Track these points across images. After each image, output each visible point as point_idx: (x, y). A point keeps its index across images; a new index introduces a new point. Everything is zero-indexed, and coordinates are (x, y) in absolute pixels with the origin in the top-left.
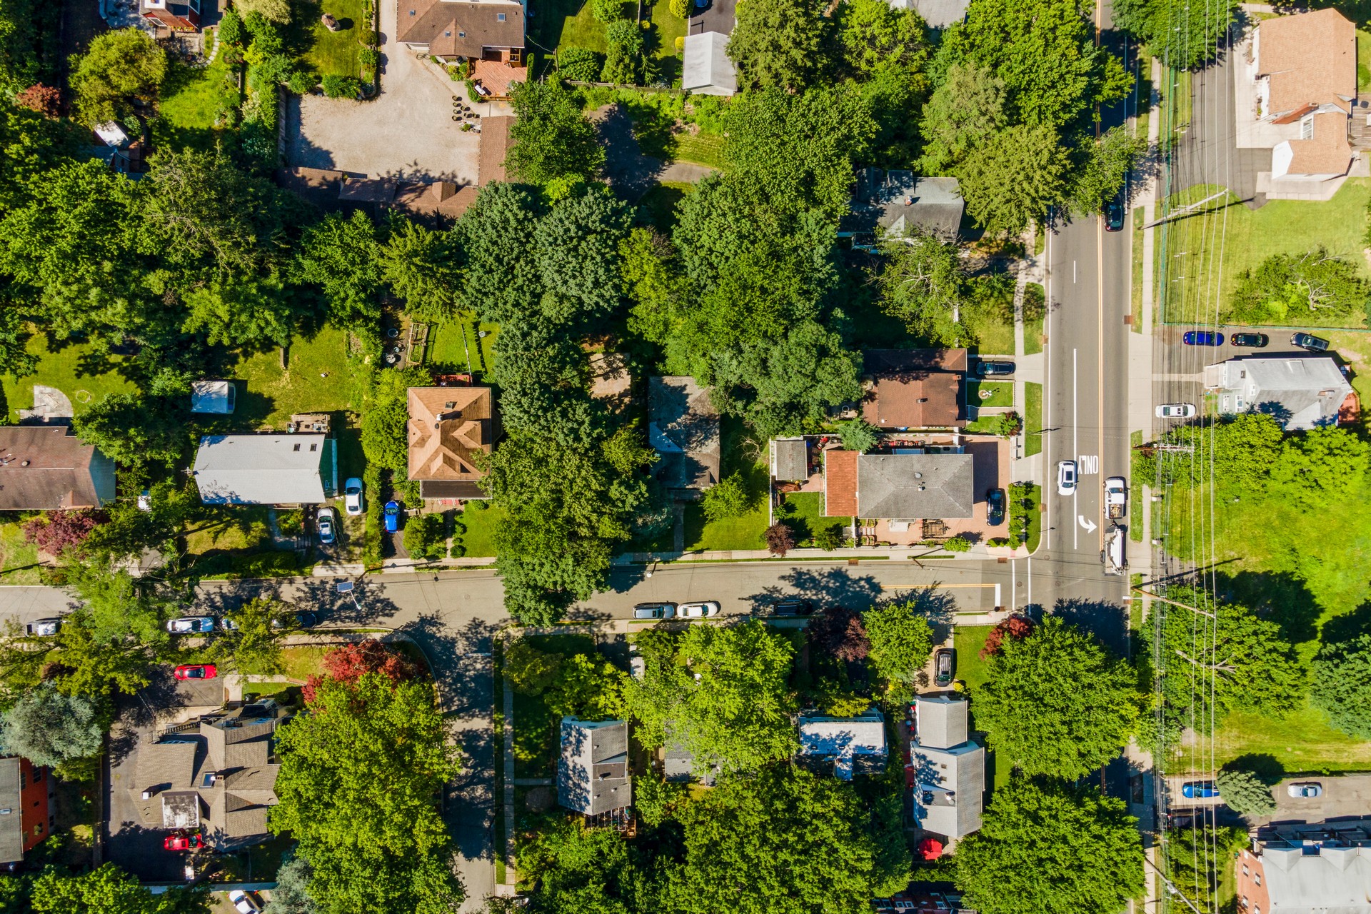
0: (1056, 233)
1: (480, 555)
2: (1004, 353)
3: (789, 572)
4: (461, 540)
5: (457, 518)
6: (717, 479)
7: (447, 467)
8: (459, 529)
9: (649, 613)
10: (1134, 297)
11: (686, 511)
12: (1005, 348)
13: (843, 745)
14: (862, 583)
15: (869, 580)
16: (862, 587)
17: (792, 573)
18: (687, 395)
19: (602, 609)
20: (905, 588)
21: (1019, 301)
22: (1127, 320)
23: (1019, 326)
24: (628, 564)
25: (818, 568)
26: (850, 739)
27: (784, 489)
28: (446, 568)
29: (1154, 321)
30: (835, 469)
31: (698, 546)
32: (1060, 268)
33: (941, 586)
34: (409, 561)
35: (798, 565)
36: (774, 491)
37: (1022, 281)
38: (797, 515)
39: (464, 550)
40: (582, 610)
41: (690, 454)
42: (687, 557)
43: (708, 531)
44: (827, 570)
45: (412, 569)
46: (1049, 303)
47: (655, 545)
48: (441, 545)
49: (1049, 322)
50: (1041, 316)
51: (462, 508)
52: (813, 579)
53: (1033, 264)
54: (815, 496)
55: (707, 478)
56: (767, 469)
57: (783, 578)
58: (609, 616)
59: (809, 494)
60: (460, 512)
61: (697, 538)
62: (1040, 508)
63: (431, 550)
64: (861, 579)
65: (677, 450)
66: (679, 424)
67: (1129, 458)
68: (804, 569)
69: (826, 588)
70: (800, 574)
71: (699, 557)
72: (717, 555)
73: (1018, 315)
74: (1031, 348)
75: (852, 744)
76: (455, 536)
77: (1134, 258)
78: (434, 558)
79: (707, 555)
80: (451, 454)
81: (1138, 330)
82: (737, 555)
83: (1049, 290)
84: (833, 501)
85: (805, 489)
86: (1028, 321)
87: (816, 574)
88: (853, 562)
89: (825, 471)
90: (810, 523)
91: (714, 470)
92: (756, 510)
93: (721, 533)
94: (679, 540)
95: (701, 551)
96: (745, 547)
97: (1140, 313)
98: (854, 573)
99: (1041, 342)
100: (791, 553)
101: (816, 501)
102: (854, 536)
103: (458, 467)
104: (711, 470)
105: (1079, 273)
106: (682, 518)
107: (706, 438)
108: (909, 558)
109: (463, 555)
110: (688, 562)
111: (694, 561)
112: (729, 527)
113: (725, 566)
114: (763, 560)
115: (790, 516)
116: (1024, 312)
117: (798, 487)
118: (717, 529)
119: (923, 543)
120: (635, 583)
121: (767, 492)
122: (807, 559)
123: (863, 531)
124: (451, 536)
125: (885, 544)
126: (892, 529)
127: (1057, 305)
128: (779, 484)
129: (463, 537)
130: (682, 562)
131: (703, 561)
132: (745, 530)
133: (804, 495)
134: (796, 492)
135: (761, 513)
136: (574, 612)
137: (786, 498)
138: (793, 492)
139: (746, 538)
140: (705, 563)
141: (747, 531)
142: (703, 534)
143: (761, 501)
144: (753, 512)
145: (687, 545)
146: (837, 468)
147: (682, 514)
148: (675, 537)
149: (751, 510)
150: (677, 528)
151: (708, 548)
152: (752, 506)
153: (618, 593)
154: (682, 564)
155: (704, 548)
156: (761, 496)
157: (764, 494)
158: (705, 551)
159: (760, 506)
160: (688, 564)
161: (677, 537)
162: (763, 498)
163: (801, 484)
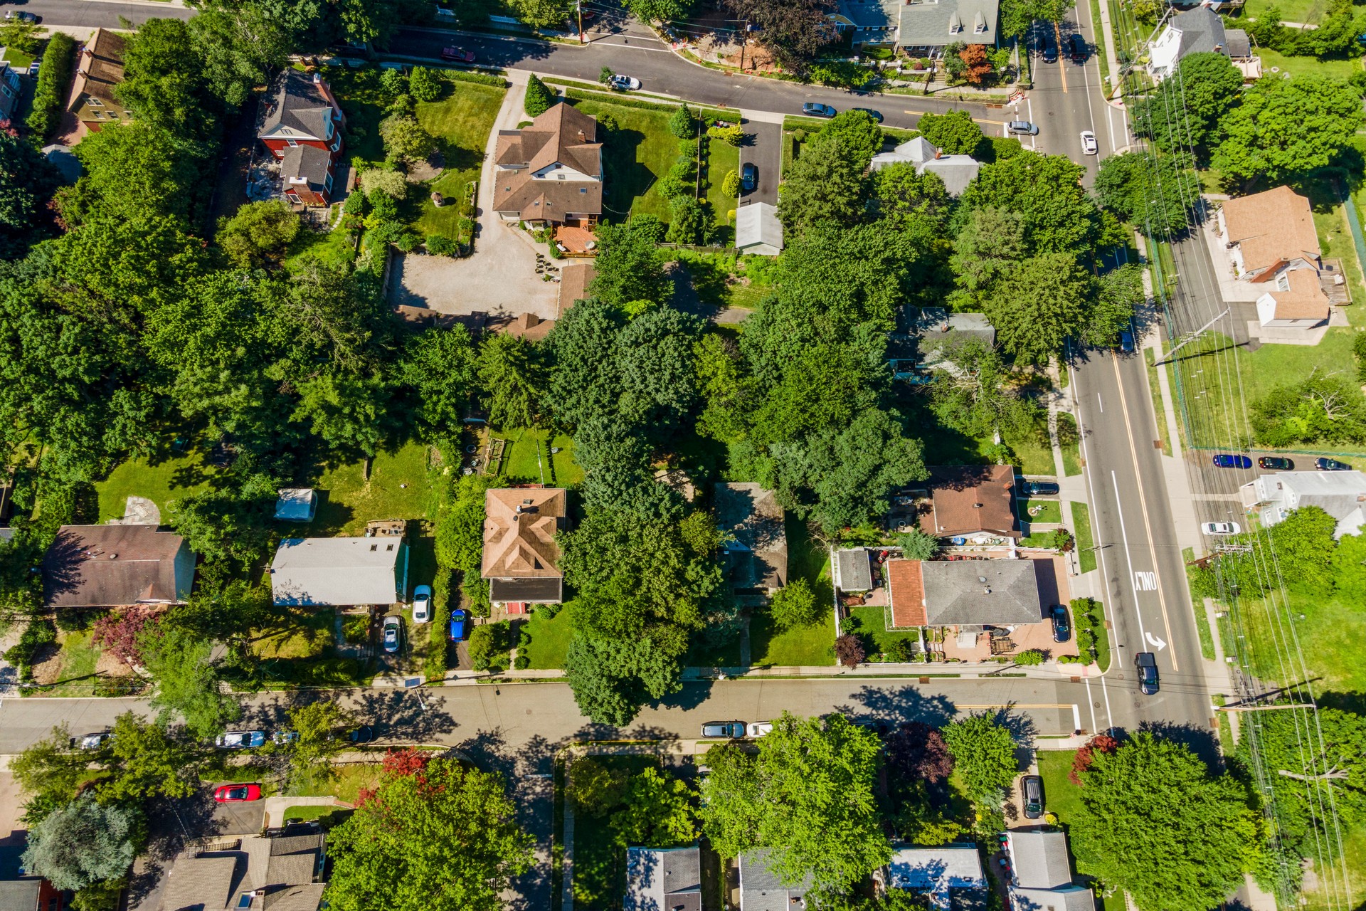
0: (1077, 369)
1: (544, 667)
2: (1046, 473)
3: (859, 690)
4: (526, 651)
5: (522, 628)
6: (784, 581)
7: (522, 560)
8: (524, 638)
9: (717, 730)
10: (1159, 424)
11: (752, 624)
12: (1047, 469)
13: (937, 875)
14: (935, 702)
15: (942, 699)
16: (936, 707)
17: (863, 691)
18: (752, 498)
19: (669, 728)
20: (979, 708)
21: (1053, 428)
22: (1157, 445)
23: (1057, 451)
24: (694, 679)
25: (889, 686)
26: (943, 869)
27: (849, 602)
28: (508, 680)
29: (1182, 446)
30: (899, 579)
31: (765, 661)
32: (1087, 398)
33: (1017, 707)
34: (471, 673)
35: (868, 682)
36: (840, 604)
37: (1053, 410)
38: (864, 630)
39: (528, 661)
40: (648, 728)
41: (758, 555)
42: (755, 671)
43: (775, 645)
44: (897, 688)
45: (474, 682)
46: (1081, 430)
47: (721, 660)
48: (505, 656)
49: (1084, 447)
50: (1076, 440)
51: (527, 617)
52: (884, 698)
53: (1061, 396)
54: (879, 611)
55: (775, 580)
56: (829, 581)
57: (854, 696)
58: (676, 737)
59: (874, 608)
60: (526, 621)
61: (763, 652)
62: (1105, 624)
63: (494, 661)
64: (933, 698)
65: (744, 549)
66: (746, 525)
67: (1185, 574)
68: (875, 688)
69: (898, 707)
70: (871, 692)
71: (766, 672)
72: (785, 671)
73: (1054, 441)
74: (1071, 470)
75: (947, 874)
76: (521, 645)
77: (1153, 391)
78: (497, 669)
79: (774, 671)
80: (527, 547)
81: (1170, 454)
82: (806, 670)
83: (1079, 417)
84: (900, 610)
85: (870, 603)
86: (1064, 445)
87: (887, 693)
88: (925, 680)
89: (889, 583)
90: (877, 638)
91: (782, 572)
92: (822, 623)
93: (788, 647)
94: (745, 655)
95: (768, 667)
96: (813, 662)
97: (1168, 439)
98: (926, 691)
99: (1080, 465)
100: (861, 669)
101: (881, 616)
102: (923, 650)
103: (532, 561)
104: (778, 571)
105: (1104, 403)
106: (748, 632)
107: (772, 539)
108: (980, 675)
109: (526, 667)
110: (756, 677)
111: (762, 677)
112: (795, 641)
113: (794, 683)
114: (830, 677)
115: (857, 630)
116: (1059, 438)
117: (863, 601)
118: (784, 643)
119: (993, 660)
120: (702, 701)
121: (832, 604)
122: (877, 676)
123: (932, 646)
124: (515, 647)
125: (954, 660)
126: (960, 645)
127: (1089, 432)
128: (843, 596)
129: (527, 647)
130: (748, 678)
131: (771, 678)
132: (812, 644)
133: (869, 610)
134: (860, 607)
135: (827, 627)
136: (639, 731)
137: (851, 611)
138: (857, 607)
139: (813, 653)
140: (774, 680)
141: (815, 646)
142: (769, 649)
143: (827, 614)
144: (819, 626)
145: (753, 660)
146: (901, 578)
147: (748, 627)
148: (742, 651)
149: (817, 624)
150: (743, 642)
151: (776, 663)
152: (818, 619)
153: (684, 710)
154: (749, 680)
155: (772, 663)
156: (826, 610)
157: (829, 607)
158: (773, 667)
159: (826, 619)
160: (756, 680)
161: (744, 652)
162: (828, 612)
163: (864, 598)
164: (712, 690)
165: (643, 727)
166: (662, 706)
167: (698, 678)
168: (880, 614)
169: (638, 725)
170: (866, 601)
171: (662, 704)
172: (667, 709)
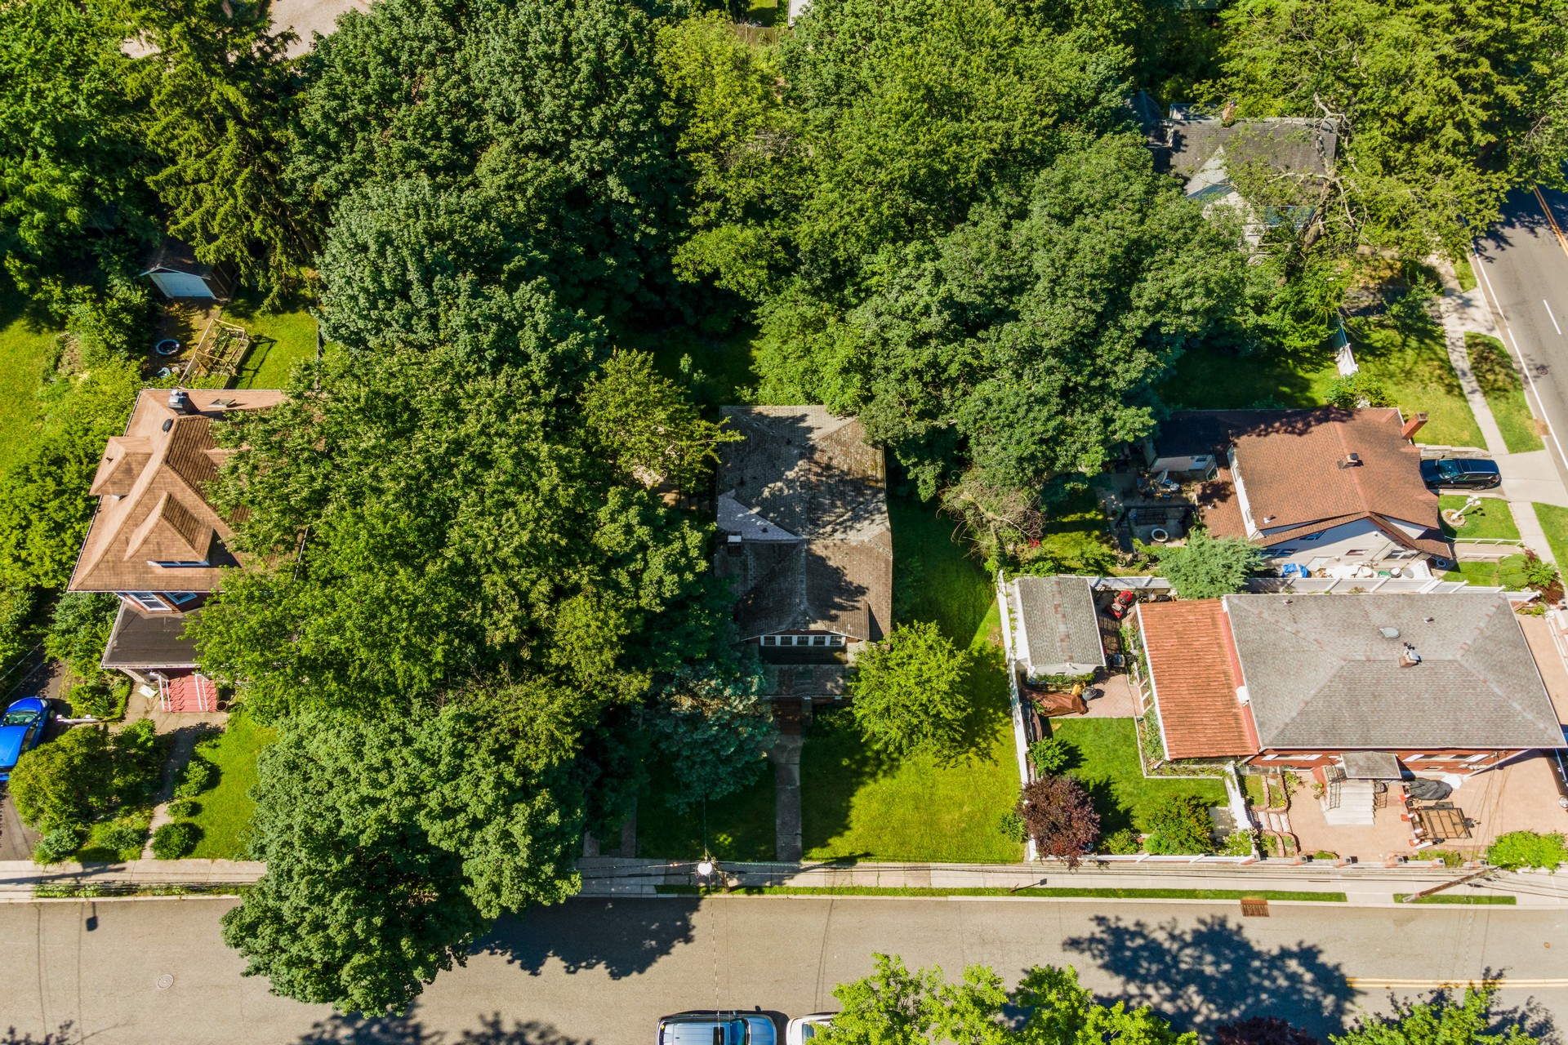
0: (1490, 259)
1: (238, 852)
2: (1466, 444)
3: (1087, 929)
4: (196, 809)
5: (203, 750)
6: (885, 624)
8: (196, 773)
9: (701, 1036)
11: (806, 752)
12: (1466, 436)
14: (1293, 965)
15: (1308, 956)
16: (1293, 978)
17: (1098, 931)
19: (569, 1025)
20: (1416, 988)
21: (1461, 360)
23: (1479, 402)
24: (649, 891)
25: (1165, 918)
27: (1048, 703)
28: (130, 889)
30: (1170, 643)
31: (840, 845)
32: (1521, 309)
33: (1507, 984)
34: (29, 868)
35: (1108, 907)
36: (1027, 705)
37: (1455, 327)
38: (1090, 772)
39: (196, 835)
40: (509, 1024)
41: (818, 548)
42: (811, 877)
43: (866, 803)
44: (1187, 925)
45: (30, 892)
46: (1521, 362)
47: (724, 839)
48: (136, 821)
49: (1535, 397)
50: (1516, 382)
51: (220, 719)
52: (1154, 950)
53: (1467, 303)
54: (1123, 730)
55: (862, 618)
56: (997, 655)
57: (1074, 944)
59: (1109, 722)
60: (215, 733)
61: (839, 823)
63: (99, 835)
64: (1285, 954)
65: (784, 536)
66: (790, 483)
68: (1128, 923)
69: (1195, 977)
70: (1119, 933)
71: (842, 878)
72: (895, 877)
73: (1468, 384)
74: (1520, 442)
76: (185, 794)
78: (104, 858)
79: (862, 876)
82: (945, 876)
83: (1510, 340)
84: (1180, 718)
85: (1098, 710)
86: (1491, 391)
87: (1161, 936)
88: (1255, 907)
90: (1124, 795)
91: (879, 598)
92: (985, 755)
93: (899, 812)
94: (787, 827)
95: (847, 861)
96: (963, 853)
98: (1264, 936)
99: (1535, 432)
100: (1088, 874)
101: (1128, 740)
102: (1243, 823)
104: (870, 598)
105: (1561, 318)
106: (796, 772)
107: (856, 518)
108: (1398, 898)
109: (187, 851)
110: (814, 890)
111: (832, 891)
112: (916, 798)
113: (915, 906)
114: (1015, 891)
115: (1071, 773)
116: (1481, 379)
117: (1081, 704)
118: (889, 801)
119: (1424, 855)
120: (665, 949)
121: (1007, 706)
122: (1131, 893)
123: (1262, 817)
124: (170, 797)
125: (1323, 855)
126: (1333, 818)
127: (1542, 369)
128: (1033, 688)
129: (203, 799)
130: (796, 891)
131: (853, 890)
132: (961, 806)
133: (1099, 726)
134: (1077, 716)
135: (996, 763)
136: (483, 1035)
137: (1055, 727)
138: (1068, 717)
139: (964, 830)
140: (862, 897)
141: (966, 809)
142: (853, 814)
143: (994, 732)
144: (975, 760)
145: (809, 844)
146: (1174, 641)
147: (797, 760)
148: (778, 822)
149: (970, 755)
150: (783, 798)
151: (867, 855)
152: (973, 744)
153: (615, 976)
154: (799, 897)
155: (859, 852)
156: (992, 721)
157: (1001, 714)
158: (860, 863)
159: (994, 744)
160: (816, 897)
161: (784, 823)
162: (997, 727)
163: (1086, 695)
164: (695, 919)
165: (496, 1024)
166: (553, 965)
167: (660, 889)
168: (1127, 738)
169: (482, 1017)
170: (1089, 704)
171: (556, 959)
172: (568, 972)
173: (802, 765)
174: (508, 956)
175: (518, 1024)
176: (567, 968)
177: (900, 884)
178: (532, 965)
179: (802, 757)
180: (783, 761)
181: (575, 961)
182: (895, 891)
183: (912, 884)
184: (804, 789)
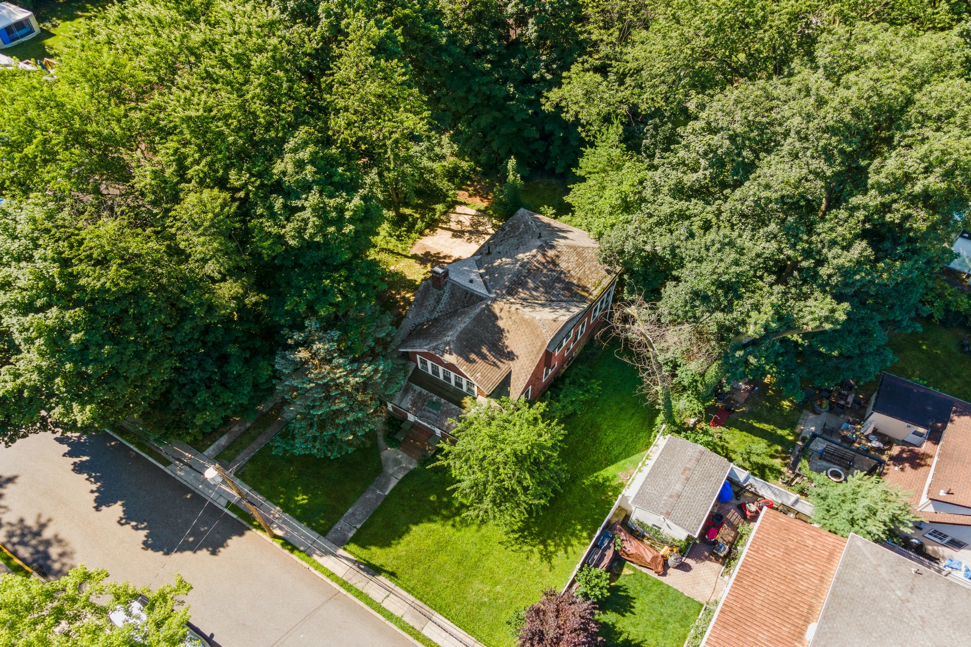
6: (513, 398)
11: (411, 475)
24: (221, 503)
27: (631, 546)
30: (773, 553)
31: (377, 555)
36: (608, 537)
38: (630, 626)
42: (338, 565)
43: (422, 536)
47: (302, 499)
54: (687, 609)
59: (678, 595)
71: (360, 580)
72: (399, 605)
79: (375, 588)
82: (438, 631)
84: (737, 620)
85: (675, 580)
89: (737, 567)
91: (522, 370)
92: (547, 557)
93: (443, 558)
94: (352, 518)
95: (374, 570)
101: (684, 619)
104: (515, 366)
106: (393, 484)
110: (331, 575)
111: (344, 584)
112: (465, 555)
113: (396, 638)
115: (610, 615)
117: (662, 566)
130: (318, 567)
131: (360, 594)
132: (496, 584)
133: (667, 593)
134: (651, 573)
135: (552, 568)
136: (29, 528)
137: (626, 571)
138: (644, 570)
139: (483, 604)
140: (362, 604)
141: (498, 588)
142: (407, 538)
143: (569, 544)
144: (536, 556)
145: (356, 540)
146: (779, 553)
147: (401, 476)
148: (350, 510)
149: (535, 550)
150: (369, 495)
151: (392, 574)
152: (543, 542)
153: (146, 545)
154: (317, 573)
155: (386, 568)
156: (573, 534)
157: (585, 534)
158: (382, 578)
159: (561, 553)
160: (329, 581)
161: (353, 514)
162: (574, 542)
163: (671, 561)
165: (43, 526)
166: (117, 510)
167: (229, 505)
168: (685, 617)
169: (39, 516)
170: (670, 571)
171: (121, 508)
172: (119, 522)
173: (401, 482)
174: (94, 487)
175: (56, 536)
176: (121, 519)
177: (398, 614)
178: (102, 501)
179: (406, 477)
180: (390, 471)
181: (129, 517)
182: (390, 616)
183: (407, 619)
184: (387, 499)
